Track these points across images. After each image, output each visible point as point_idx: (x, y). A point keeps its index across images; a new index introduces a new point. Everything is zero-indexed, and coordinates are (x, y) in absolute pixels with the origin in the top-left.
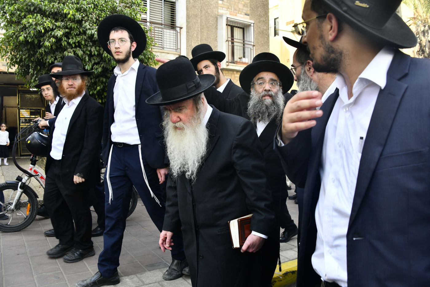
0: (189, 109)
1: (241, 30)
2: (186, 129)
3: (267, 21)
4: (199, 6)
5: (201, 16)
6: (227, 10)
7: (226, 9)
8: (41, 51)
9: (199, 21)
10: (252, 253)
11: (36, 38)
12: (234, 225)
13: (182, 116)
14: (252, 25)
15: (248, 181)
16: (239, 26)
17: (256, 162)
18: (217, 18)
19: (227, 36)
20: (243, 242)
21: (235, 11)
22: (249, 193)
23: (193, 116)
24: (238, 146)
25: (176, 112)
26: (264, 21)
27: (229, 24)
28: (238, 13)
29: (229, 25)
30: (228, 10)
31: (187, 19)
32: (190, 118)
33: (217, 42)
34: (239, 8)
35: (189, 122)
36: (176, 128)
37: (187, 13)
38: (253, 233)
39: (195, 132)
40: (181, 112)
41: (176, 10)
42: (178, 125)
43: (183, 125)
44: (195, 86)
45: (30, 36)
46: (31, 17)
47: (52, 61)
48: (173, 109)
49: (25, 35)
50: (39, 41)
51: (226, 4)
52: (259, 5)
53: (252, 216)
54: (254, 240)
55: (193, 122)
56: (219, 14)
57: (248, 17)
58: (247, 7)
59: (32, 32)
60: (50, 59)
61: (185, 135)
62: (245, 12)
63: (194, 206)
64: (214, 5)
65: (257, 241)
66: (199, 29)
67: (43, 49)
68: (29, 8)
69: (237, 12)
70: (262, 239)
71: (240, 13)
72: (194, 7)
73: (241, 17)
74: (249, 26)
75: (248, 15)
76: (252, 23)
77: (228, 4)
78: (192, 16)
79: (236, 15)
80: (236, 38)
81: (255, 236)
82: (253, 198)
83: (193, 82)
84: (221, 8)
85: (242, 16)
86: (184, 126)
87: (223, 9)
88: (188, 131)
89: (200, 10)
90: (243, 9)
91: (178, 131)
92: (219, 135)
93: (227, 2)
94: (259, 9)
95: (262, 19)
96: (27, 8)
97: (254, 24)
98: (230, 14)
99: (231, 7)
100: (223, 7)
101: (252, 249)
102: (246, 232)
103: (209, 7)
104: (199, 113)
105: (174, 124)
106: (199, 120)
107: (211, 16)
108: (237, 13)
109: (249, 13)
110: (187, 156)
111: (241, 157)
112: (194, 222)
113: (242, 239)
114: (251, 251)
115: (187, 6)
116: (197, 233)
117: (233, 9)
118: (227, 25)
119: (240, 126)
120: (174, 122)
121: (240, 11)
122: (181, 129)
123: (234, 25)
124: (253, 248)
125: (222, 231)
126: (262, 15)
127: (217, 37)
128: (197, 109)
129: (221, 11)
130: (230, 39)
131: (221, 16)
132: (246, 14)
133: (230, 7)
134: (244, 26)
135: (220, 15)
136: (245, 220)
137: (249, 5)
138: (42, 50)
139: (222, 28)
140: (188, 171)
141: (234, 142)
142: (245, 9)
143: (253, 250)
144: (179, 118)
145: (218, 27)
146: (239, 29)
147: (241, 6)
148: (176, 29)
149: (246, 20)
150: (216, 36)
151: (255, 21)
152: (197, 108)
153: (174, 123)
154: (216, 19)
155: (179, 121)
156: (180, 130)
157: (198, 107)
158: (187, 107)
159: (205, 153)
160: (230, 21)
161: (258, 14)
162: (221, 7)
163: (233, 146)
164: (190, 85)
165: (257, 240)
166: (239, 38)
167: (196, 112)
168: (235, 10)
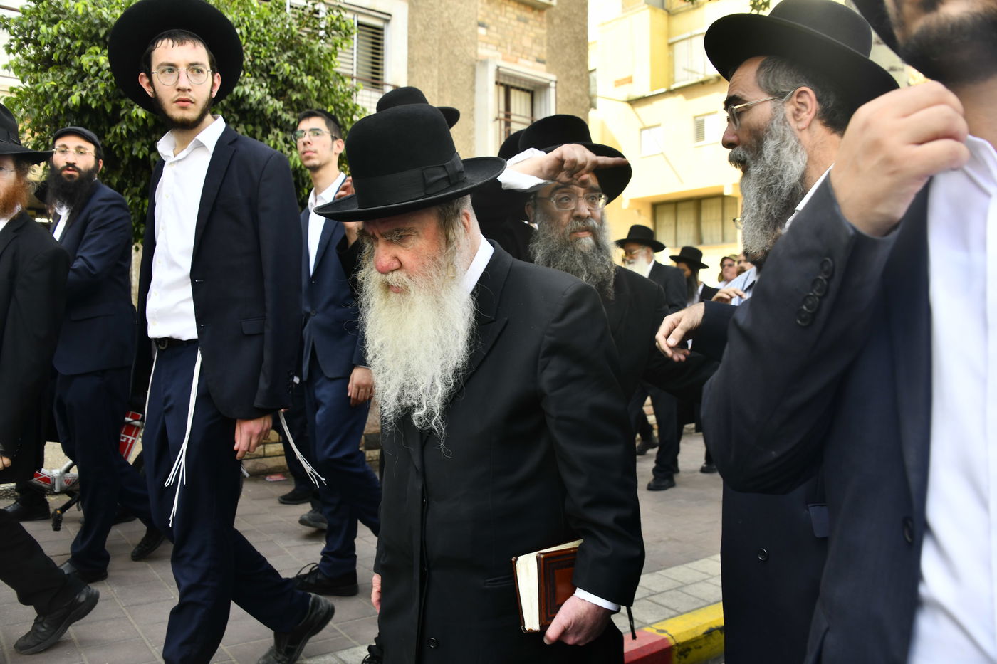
0: (427, 238)
1: (528, 96)
2: (413, 293)
3: (584, 77)
4: (435, 39)
5: (440, 62)
6: (497, 50)
7: (495, 48)
8: (118, 131)
9: (436, 72)
10: (575, 646)
11: (109, 99)
12: (527, 569)
13: (405, 256)
14: (553, 84)
15: (575, 450)
16: (523, 86)
17: (601, 399)
18: (474, 67)
19: (497, 107)
20: (550, 616)
21: (514, 53)
22: (575, 483)
23: (434, 259)
24: (554, 350)
25: (389, 242)
26: (577, 77)
27: (502, 81)
28: (522, 57)
29: (502, 84)
30: (499, 49)
31: (408, 68)
32: (428, 263)
33: (473, 120)
34: (524, 47)
35: (422, 274)
36: (388, 287)
37: (409, 54)
38: (580, 593)
39: (438, 303)
40: (403, 244)
41: (385, 45)
42: (393, 278)
43: (405, 279)
44: (448, 179)
45: (94, 96)
46: (99, 52)
47: (144, 155)
48: (383, 236)
49: (84, 93)
50: (117, 109)
51: (495, 35)
52: (566, 41)
53: (581, 545)
54: (579, 614)
55: (434, 275)
56: (480, 58)
57: (543, 67)
58: (541, 44)
59: (100, 87)
60: (140, 150)
61: (410, 308)
62: (535, 54)
63: (425, 507)
64: (469, 38)
65: (589, 615)
66: (436, 90)
67: (125, 126)
68: (94, 30)
69: (519, 54)
70: (602, 612)
71: (525, 56)
72: (424, 39)
73: (528, 67)
74: (544, 87)
75: (543, 62)
76: (551, 81)
77: (499, 37)
78: (421, 61)
79: (516, 62)
80: (518, 113)
81: (582, 602)
82: (585, 499)
83: (444, 167)
84: (484, 45)
85: (529, 63)
86: (409, 283)
87: (489, 46)
88: (419, 299)
89: (436, 49)
90: (531, 49)
91: (392, 295)
92: (506, 319)
93: (497, 32)
94: (568, 50)
95: (575, 72)
96: (90, 31)
97: (556, 82)
98: (504, 59)
99: (507, 43)
100: (487, 43)
101: (575, 638)
102: (561, 589)
103: (457, 42)
104: (453, 253)
105: (384, 276)
106: (451, 270)
107: (461, 62)
108: (517, 57)
109: (544, 57)
110: (415, 365)
111: (562, 381)
112: (419, 549)
113: (548, 608)
114: (570, 640)
115: (409, 37)
116: (425, 581)
117: (509, 47)
118: (496, 83)
119: (564, 297)
120: (384, 272)
121: (524, 52)
122: (401, 290)
123: (512, 83)
124: (577, 633)
125: (496, 581)
126: (574, 63)
127: (473, 109)
128: (448, 242)
129: (483, 52)
130: (502, 116)
131: (484, 63)
132: (539, 61)
133: (503, 44)
134: (535, 87)
135: (481, 61)
136: (558, 556)
137: (545, 39)
138: (121, 129)
139: (487, 90)
140: (419, 407)
141: (546, 336)
142: (536, 48)
143: (578, 639)
144: (396, 261)
145: (478, 87)
146: (523, 94)
147: (527, 42)
148: (382, 89)
149: (538, 73)
150: (471, 108)
151: (558, 77)
152: (447, 237)
153: (382, 273)
154: (471, 69)
155: (396, 270)
156: (397, 292)
157: (451, 236)
158: (421, 233)
159: (464, 360)
160: (505, 75)
161: (565, 60)
162: (483, 42)
163: (543, 349)
164: (433, 175)
165: (587, 613)
166: (523, 114)
167: (444, 247)
168: (514, 49)
